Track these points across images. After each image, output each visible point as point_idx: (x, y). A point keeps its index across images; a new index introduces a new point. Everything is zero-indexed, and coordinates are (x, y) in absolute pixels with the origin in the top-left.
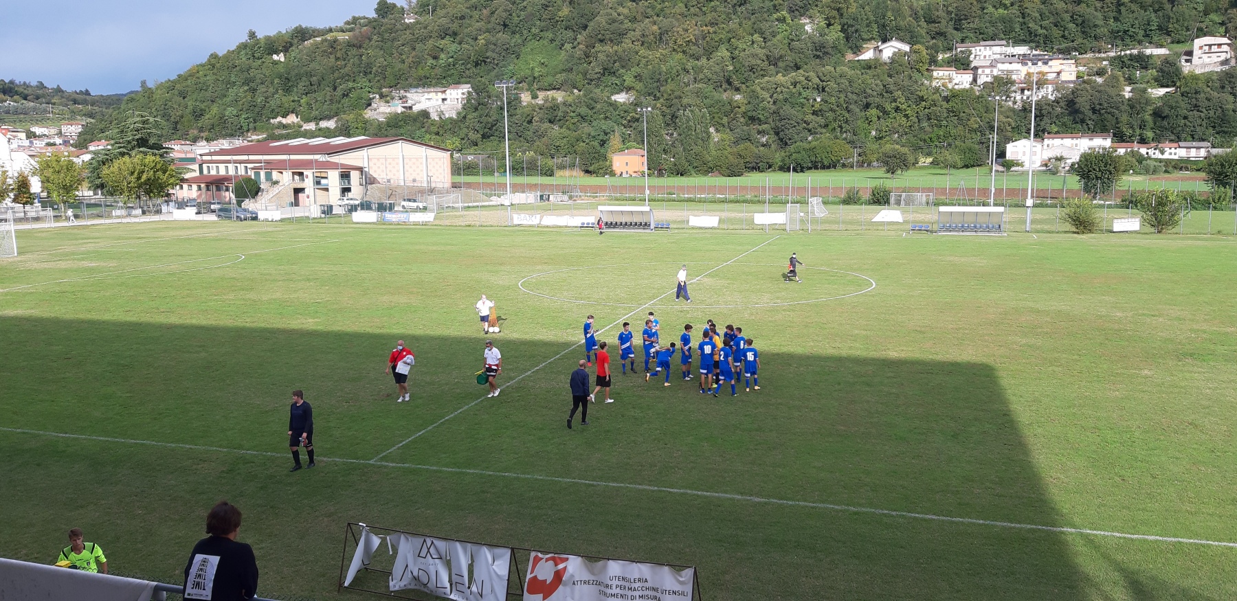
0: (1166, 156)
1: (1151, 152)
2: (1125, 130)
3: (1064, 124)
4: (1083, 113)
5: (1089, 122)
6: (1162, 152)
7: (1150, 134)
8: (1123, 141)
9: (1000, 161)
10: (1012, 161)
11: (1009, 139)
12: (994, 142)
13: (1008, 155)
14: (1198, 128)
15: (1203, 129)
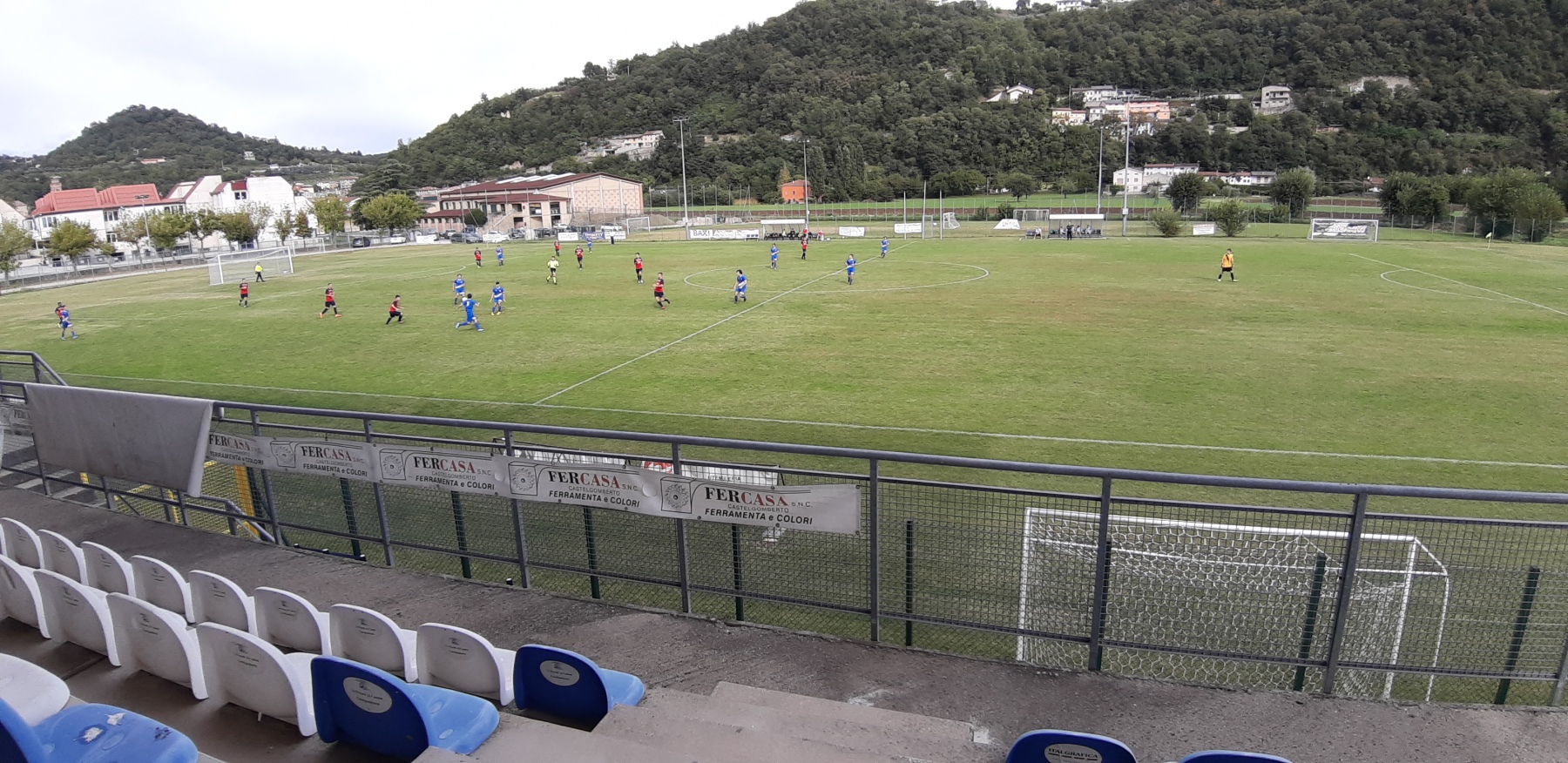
0: (1241, 183)
1: (1230, 179)
2: (1209, 161)
3: (1161, 156)
4: (1175, 147)
5: (1181, 154)
6: (1238, 180)
7: (1228, 165)
8: (1207, 170)
9: (1108, 186)
10: (1118, 186)
11: (1116, 169)
12: (1103, 171)
13: (1115, 182)
14: (1266, 161)
15: (1270, 161)
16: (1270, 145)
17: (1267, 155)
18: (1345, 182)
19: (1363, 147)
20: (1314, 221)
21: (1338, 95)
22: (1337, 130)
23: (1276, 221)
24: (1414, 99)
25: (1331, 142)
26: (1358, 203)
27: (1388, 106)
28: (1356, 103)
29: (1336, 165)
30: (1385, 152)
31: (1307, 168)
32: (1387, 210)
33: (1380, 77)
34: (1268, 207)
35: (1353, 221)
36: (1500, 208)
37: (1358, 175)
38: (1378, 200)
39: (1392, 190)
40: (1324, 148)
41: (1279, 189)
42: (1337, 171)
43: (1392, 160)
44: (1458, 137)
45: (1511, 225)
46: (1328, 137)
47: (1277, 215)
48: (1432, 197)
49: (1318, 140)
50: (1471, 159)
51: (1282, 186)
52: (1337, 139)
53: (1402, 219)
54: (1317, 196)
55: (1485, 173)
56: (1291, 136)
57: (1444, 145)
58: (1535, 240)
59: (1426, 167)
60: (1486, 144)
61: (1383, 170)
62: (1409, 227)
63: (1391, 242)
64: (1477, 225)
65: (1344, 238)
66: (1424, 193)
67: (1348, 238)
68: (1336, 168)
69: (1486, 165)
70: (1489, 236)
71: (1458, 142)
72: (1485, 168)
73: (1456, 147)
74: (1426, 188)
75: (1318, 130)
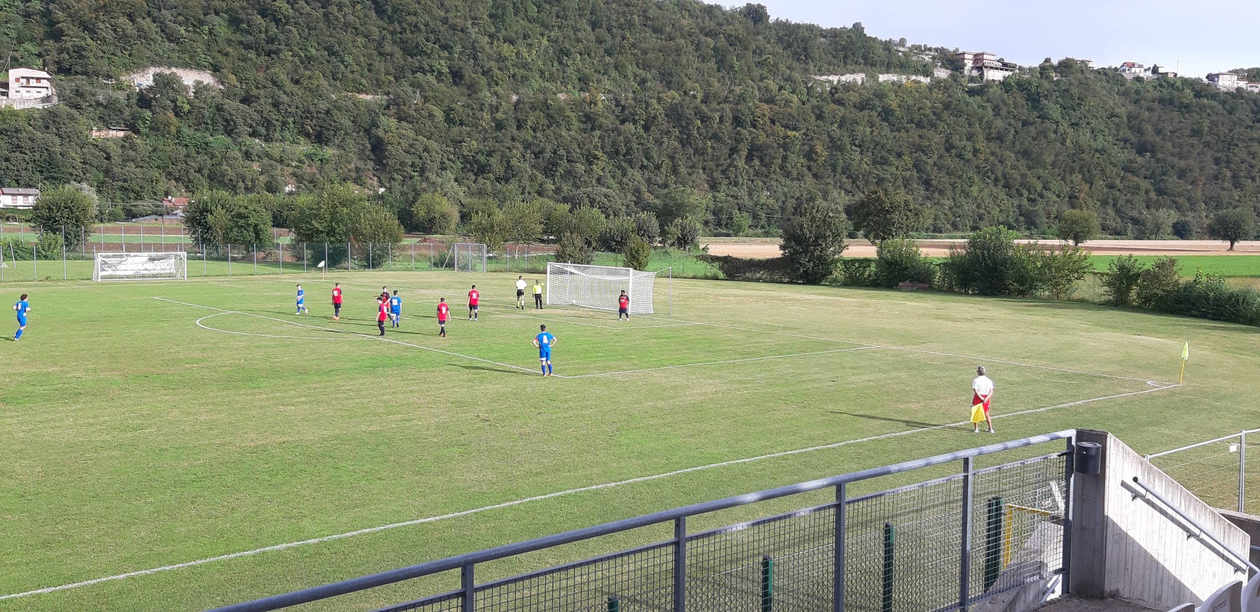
14: (23, 173)
15: (30, 173)
16: (28, 152)
17: (24, 165)
18: (139, 203)
19: (159, 158)
20: (99, 257)
21: (120, 87)
22: (121, 134)
23: (46, 257)
24: (219, 100)
25: (115, 151)
26: (157, 230)
27: (187, 107)
28: (144, 100)
29: (125, 181)
30: (187, 164)
31: (85, 185)
32: (196, 239)
33: (174, 70)
34: (30, 236)
35: (153, 254)
36: (331, 232)
37: (155, 194)
38: (183, 226)
39: (201, 213)
40: (106, 158)
41: (45, 213)
42: (126, 189)
43: (198, 175)
44: (276, 149)
45: (346, 251)
46: (110, 143)
47: (46, 249)
48: (252, 221)
49: (97, 146)
50: (294, 174)
51: (50, 209)
52: (122, 147)
53: (217, 249)
54: (101, 221)
55: (311, 191)
56: (57, 140)
57: (259, 157)
58: (374, 267)
59: (241, 184)
60: (309, 156)
61: (190, 187)
62: (226, 259)
63: (205, 279)
64: (307, 253)
65: (143, 276)
66: (241, 216)
67: (149, 277)
68: (125, 185)
69: (311, 182)
70: (322, 264)
71: (277, 154)
72: (311, 186)
73: (275, 160)
74: (243, 211)
75: (95, 134)
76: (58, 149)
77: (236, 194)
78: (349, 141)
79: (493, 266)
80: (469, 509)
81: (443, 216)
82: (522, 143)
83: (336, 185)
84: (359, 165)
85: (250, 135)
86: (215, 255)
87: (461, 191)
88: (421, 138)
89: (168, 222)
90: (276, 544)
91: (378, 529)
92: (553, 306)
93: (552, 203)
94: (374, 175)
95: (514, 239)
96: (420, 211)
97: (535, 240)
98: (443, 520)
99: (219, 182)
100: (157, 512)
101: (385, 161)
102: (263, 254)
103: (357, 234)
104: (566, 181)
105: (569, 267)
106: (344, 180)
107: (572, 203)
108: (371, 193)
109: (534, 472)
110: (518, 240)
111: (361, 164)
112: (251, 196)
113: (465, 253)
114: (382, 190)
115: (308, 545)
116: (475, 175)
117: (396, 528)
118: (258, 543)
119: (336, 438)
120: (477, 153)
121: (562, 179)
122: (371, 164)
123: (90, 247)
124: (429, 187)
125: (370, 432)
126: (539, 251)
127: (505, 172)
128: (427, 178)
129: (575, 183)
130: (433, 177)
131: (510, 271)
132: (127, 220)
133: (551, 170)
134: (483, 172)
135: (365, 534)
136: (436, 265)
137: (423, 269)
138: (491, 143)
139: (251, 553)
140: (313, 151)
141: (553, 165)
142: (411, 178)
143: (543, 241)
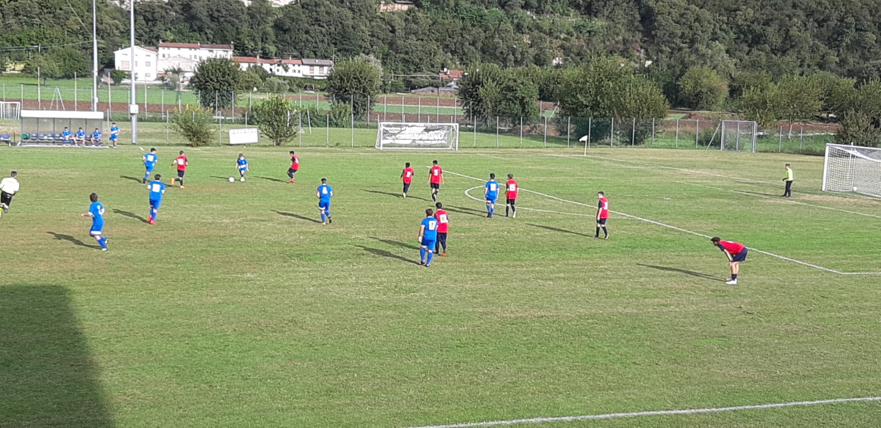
0: (290, 74)
1: (275, 68)
2: (246, 42)
3: (180, 32)
4: (200, 20)
5: (208, 31)
6: (286, 70)
7: (272, 49)
8: (246, 55)
9: (108, 71)
10: (123, 72)
11: (118, 46)
12: (98, 49)
13: (119, 65)
14: (320, 45)
15: (326, 45)
16: (325, 25)
17: (321, 37)
18: (418, 75)
19: (438, 31)
20: (382, 126)
22: (405, 7)
23: (337, 125)
25: (399, 24)
26: (434, 102)
29: (407, 53)
30: (463, 37)
31: (372, 57)
32: (468, 111)
34: (323, 104)
35: (429, 124)
36: (595, 106)
37: (433, 66)
38: (456, 98)
39: (473, 85)
40: (391, 32)
41: (337, 83)
42: (407, 61)
43: (472, 48)
44: (546, 21)
45: (609, 126)
46: (396, 17)
47: (337, 117)
48: (519, 94)
49: (384, 19)
50: (562, 47)
51: (341, 79)
52: (406, 20)
53: (486, 122)
54: (385, 92)
55: (577, 64)
56: (350, 14)
57: (530, 29)
58: (636, 143)
59: (511, 57)
60: (578, 28)
61: (464, 60)
62: (494, 131)
63: (475, 151)
64: (570, 128)
65: (419, 146)
66: (510, 89)
67: (424, 146)
68: (407, 57)
69: (578, 54)
70: (585, 138)
71: (546, 28)
72: (578, 58)
73: (545, 33)
74: (511, 83)
75: (383, 8)
76: (350, 22)
77: (506, 66)
78: (619, 12)
79: (763, 147)
80: (727, 406)
81: (711, 90)
82: (805, 10)
83: (603, 57)
84: (626, 37)
85: (522, 7)
86: (483, 127)
87: (731, 63)
88: (693, 7)
89: (443, 93)
90: (532, 417)
91: (631, 414)
92: (829, 193)
93: (833, 77)
94: (641, 47)
95: (788, 117)
96: (687, 85)
97: (812, 118)
98: (700, 413)
99: (490, 55)
100: (425, 372)
101: (653, 33)
102: (528, 128)
103: (622, 109)
104: (853, 52)
105: (852, 150)
106: (611, 52)
107: (859, 77)
108: (637, 66)
109: (801, 374)
110: (793, 118)
111: (628, 36)
112: (520, 68)
113: (733, 131)
114: (649, 63)
115: (562, 422)
116: (749, 46)
117: (650, 416)
118: (515, 414)
119: (593, 316)
120: (753, 22)
121: (848, 49)
122: (639, 36)
123: (374, 115)
124: (698, 59)
125: (626, 315)
126: (816, 130)
127: (783, 42)
128: (697, 50)
129: (863, 54)
130: (702, 48)
131: (782, 151)
132: (406, 91)
133: (836, 40)
134: (758, 43)
135: (619, 418)
136: (701, 143)
137: (686, 147)
138: (768, 10)
139: (509, 423)
140: (582, 23)
141: (838, 35)
142: (680, 49)
143: (822, 119)
